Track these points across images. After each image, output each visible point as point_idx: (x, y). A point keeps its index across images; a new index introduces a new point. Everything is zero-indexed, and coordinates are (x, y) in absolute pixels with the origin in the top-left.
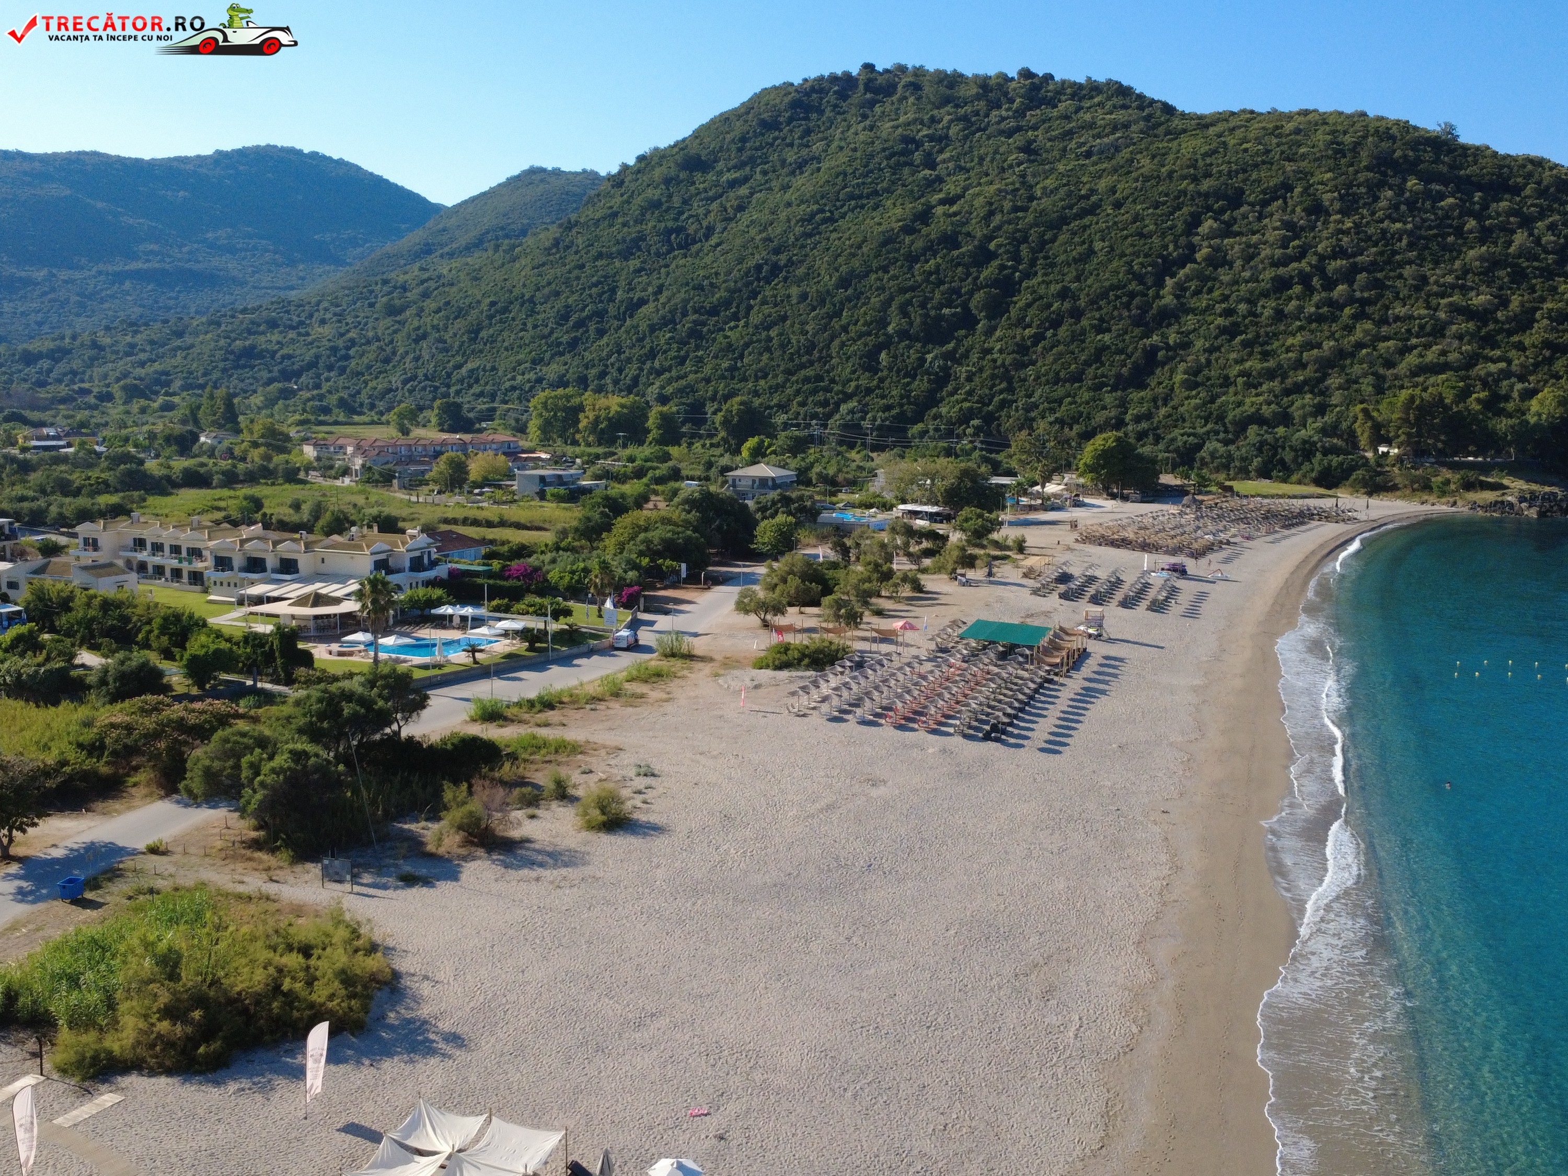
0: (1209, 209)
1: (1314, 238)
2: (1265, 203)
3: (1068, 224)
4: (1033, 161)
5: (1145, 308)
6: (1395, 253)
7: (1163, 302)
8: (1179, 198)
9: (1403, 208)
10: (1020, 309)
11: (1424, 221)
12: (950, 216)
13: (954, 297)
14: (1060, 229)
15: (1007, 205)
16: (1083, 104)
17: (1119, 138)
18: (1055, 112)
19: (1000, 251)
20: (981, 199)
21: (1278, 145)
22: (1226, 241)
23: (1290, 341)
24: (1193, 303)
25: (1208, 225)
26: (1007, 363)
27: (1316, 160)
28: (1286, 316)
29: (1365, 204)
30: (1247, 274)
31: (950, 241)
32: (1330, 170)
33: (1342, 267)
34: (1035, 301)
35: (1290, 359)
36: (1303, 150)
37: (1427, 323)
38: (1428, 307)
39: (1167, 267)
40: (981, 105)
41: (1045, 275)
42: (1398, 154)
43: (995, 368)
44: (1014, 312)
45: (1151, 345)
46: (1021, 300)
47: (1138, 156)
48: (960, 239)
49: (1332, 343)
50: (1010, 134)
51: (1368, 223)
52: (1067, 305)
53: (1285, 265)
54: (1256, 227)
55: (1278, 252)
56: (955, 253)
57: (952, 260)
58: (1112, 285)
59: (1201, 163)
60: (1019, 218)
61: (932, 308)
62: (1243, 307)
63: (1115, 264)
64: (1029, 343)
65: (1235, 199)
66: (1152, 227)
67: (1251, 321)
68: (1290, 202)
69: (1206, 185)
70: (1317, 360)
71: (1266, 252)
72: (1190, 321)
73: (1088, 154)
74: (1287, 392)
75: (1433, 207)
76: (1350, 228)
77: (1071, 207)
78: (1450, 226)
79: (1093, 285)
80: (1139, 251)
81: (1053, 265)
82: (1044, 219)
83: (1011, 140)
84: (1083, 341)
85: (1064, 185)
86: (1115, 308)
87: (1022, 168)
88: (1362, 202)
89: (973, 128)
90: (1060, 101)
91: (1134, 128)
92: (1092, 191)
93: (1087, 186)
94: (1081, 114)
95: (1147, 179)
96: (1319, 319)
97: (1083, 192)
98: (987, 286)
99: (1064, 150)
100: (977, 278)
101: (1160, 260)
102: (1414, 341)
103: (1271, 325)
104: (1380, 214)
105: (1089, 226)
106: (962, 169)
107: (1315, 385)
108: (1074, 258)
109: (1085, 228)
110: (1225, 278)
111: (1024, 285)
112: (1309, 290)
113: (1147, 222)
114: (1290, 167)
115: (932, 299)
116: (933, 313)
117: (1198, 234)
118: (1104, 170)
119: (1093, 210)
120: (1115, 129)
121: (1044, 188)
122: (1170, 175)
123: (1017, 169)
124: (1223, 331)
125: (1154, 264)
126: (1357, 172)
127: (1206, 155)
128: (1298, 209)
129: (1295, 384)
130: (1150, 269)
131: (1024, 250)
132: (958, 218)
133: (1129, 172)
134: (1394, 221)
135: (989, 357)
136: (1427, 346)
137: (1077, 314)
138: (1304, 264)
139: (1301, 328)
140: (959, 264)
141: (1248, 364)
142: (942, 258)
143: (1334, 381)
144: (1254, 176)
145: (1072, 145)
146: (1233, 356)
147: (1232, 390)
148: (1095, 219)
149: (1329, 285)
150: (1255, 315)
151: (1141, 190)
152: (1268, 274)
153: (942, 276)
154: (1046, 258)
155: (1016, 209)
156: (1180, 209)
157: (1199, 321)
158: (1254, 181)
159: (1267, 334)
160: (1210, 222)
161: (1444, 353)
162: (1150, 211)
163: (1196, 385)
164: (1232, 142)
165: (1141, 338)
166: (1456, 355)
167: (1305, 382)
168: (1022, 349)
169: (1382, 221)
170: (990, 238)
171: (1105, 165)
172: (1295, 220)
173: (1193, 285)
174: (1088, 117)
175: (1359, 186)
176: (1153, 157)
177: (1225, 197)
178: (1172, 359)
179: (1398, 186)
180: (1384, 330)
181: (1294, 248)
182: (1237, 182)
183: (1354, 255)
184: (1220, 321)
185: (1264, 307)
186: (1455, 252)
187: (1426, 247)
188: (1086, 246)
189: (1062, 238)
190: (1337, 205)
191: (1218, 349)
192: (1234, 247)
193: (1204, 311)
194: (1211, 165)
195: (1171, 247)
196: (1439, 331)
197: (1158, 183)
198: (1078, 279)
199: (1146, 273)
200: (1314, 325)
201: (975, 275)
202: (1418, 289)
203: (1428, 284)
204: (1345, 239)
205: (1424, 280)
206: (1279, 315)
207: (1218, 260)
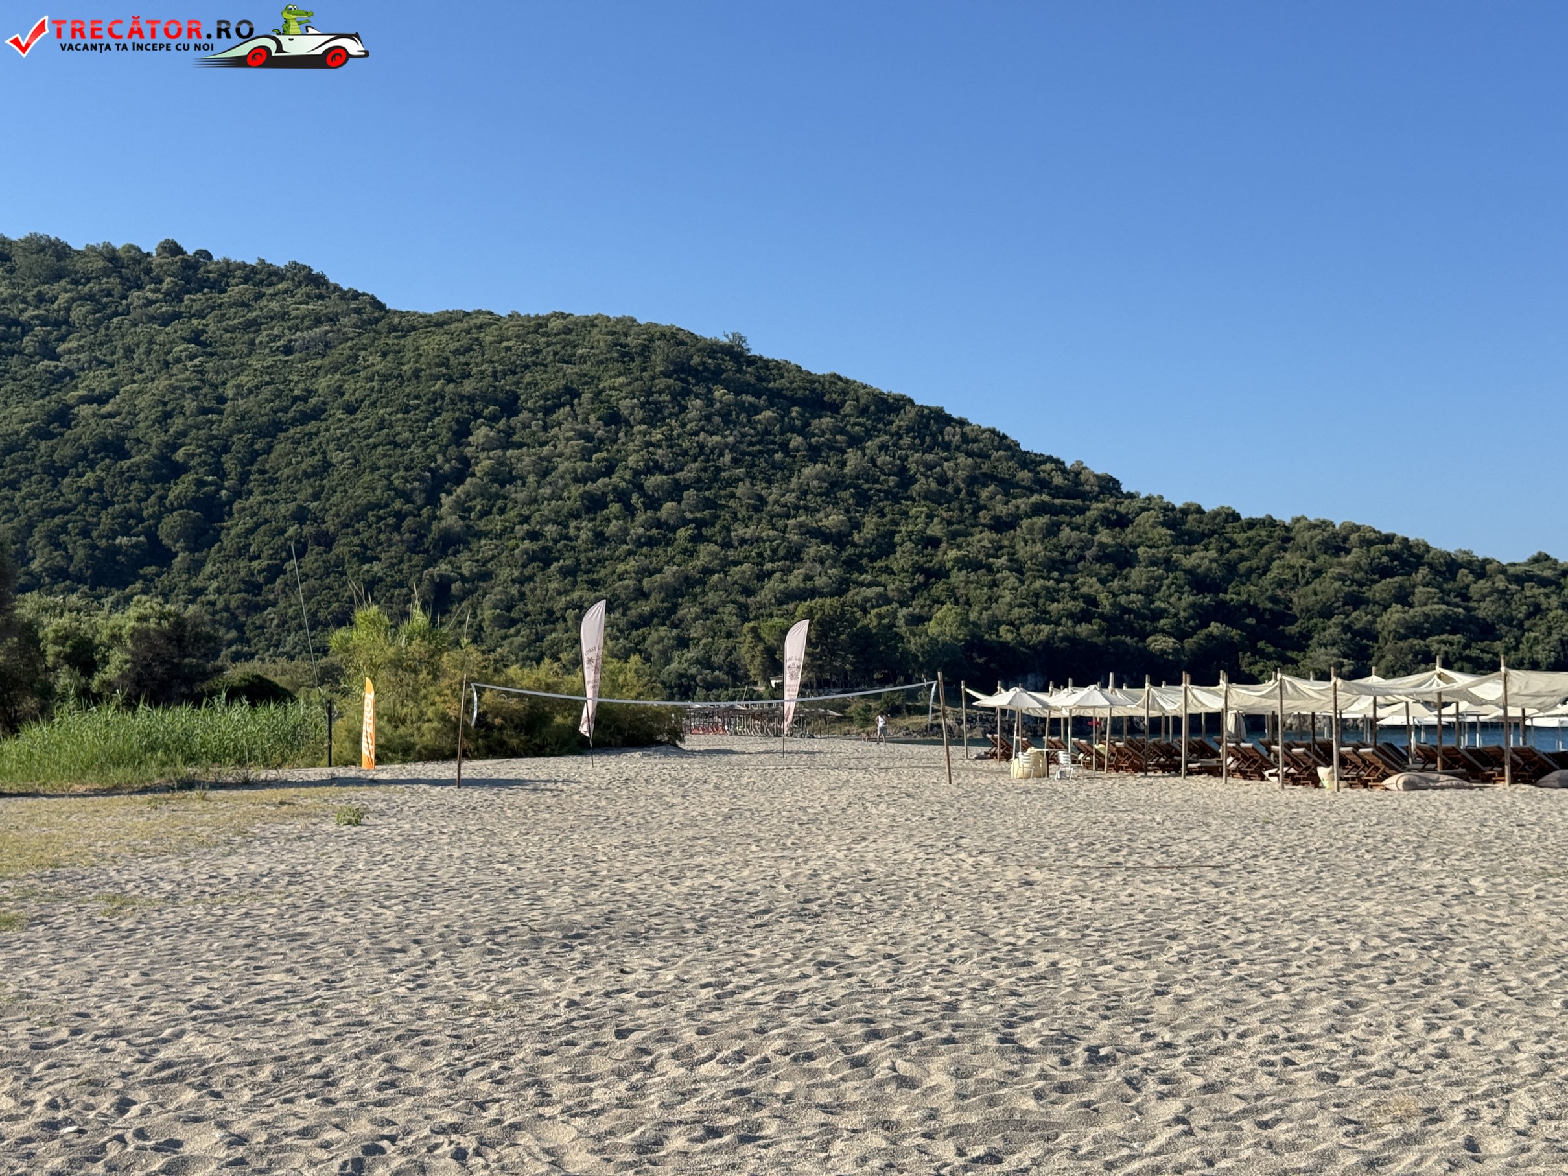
0: (477, 415)
1: (619, 451)
2: (548, 411)
3: (287, 430)
4: (212, 354)
5: (420, 533)
6: (718, 470)
7: (443, 524)
8: (435, 401)
9: (717, 419)
10: (238, 536)
11: (743, 435)
12: (103, 417)
13: (132, 522)
14: (274, 436)
15: (190, 405)
16: (264, 290)
17: (327, 332)
18: (225, 298)
19: (192, 463)
20: (147, 396)
21: (548, 345)
22: (509, 453)
23: (621, 568)
24: (481, 525)
25: (481, 434)
26: (233, 605)
27: (601, 362)
28: (607, 539)
29: (671, 415)
30: (546, 491)
31: (115, 448)
32: (620, 374)
33: (663, 482)
34: (257, 526)
35: (627, 587)
36: (580, 351)
37: (779, 545)
38: (774, 528)
39: (437, 485)
40: (113, 282)
41: (264, 493)
42: (696, 360)
43: (214, 613)
44: (228, 541)
45: (441, 576)
46: (235, 527)
47: (363, 353)
48: (127, 446)
49: (675, 568)
50: (166, 320)
51: (679, 436)
52: (308, 529)
53: (594, 481)
54: (542, 436)
55: (581, 466)
56: (125, 464)
57: (122, 473)
58: (369, 502)
59: (453, 361)
60: (212, 423)
61: (101, 537)
62: (550, 530)
63: (367, 478)
64: (261, 579)
65: (510, 406)
66: (406, 435)
67: (566, 546)
68: (579, 411)
69: (468, 387)
70: (661, 587)
71: (563, 466)
72: (486, 547)
73: (288, 350)
74: (635, 626)
75: (749, 421)
76: (660, 441)
77: (285, 410)
78: (774, 443)
79: (340, 504)
80: (397, 464)
81: (273, 481)
82: (250, 423)
83: (168, 329)
84: (343, 573)
85: (268, 383)
86: (380, 531)
87: (197, 361)
88: (666, 412)
89: (109, 311)
90: (228, 285)
91: (344, 321)
92: (310, 392)
93: (301, 386)
94: (263, 302)
95: (385, 378)
96: (651, 542)
97: (296, 393)
98: (180, 507)
99: (252, 343)
100: (162, 498)
101: (428, 474)
102: (769, 566)
103: (592, 550)
104: (692, 426)
105: (317, 434)
106: (100, 362)
107: (666, 615)
108: (305, 473)
109: (311, 436)
110: (521, 496)
111: (236, 506)
112: (629, 511)
113: (398, 429)
114: (570, 370)
115: (98, 524)
116: (103, 543)
117: (469, 444)
118: (319, 368)
119: (317, 414)
120: (318, 322)
121: (239, 386)
122: (417, 374)
123: (189, 364)
124: (532, 557)
125: (421, 479)
126: (653, 378)
127: (456, 352)
128: (592, 418)
129: (641, 616)
130: (416, 484)
131: (228, 461)
132: (117, 419)
133: (355, 371)
134: (711, 434)
135: (202, 598)
136: (787, 571)
137: (326, 541)
138: (615, 478)
139: (630, 553)
140: (132, 479)
141: (576, 595)
142: (108, 469)
143: (688, 610)
144: (528, 378)
145: (263, 337)
146: (554, 585)
147: (560, 626)
148: (324, 425)
149: (653, 503)
150: (569, 539)
151: (380, 391)
152: (576, 490)
153: (107, 493)
154: (262, 472)
155: (205, 411)
156: (439, 415)
157: (497, 546)
158: (529, 384)
159: (590, 561)
160: (484, 430)
161: (808, 578)
162: (400, 416)
163: (513, 622)
164: (488, 339)
165: (426, 567)
166: (824, 579)
167: (653, 614)
168: (253, 587)
169: (696, 434)
170: (175, 448)
171: (318, 363)
172: (591, 430)
173: (478, 503)
174: (274, 305)
175: (660, 392)
176: (385, 355)
177: (496, 402)
178: (470, 592)
179: (706, 395)
180: (731, 554)
181: (598, 461)
182: (507, 383)
183: (672, 471)
184: (527, 544)
185: (578, 529)
186: (788, 470)
187: (753, 465)
188: (319, 456)
189: (279, 449)
190: (639, 414)
191: (530, 578)
192: (524, 460)
193: (500, 536)
194: (468, 364)
195: (440, 459)
196: (795, 555)
197: (402, 384)
198: (316, 497)
199: (413, 489)
200: (645, 549)
201: (159, 493)
202: (757, 509)
203: (766, 503)
204: (660, 451)
205: (762, 500)
206: (600, 538)
207: (504, 476)
